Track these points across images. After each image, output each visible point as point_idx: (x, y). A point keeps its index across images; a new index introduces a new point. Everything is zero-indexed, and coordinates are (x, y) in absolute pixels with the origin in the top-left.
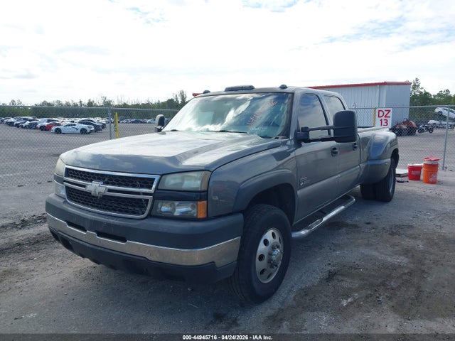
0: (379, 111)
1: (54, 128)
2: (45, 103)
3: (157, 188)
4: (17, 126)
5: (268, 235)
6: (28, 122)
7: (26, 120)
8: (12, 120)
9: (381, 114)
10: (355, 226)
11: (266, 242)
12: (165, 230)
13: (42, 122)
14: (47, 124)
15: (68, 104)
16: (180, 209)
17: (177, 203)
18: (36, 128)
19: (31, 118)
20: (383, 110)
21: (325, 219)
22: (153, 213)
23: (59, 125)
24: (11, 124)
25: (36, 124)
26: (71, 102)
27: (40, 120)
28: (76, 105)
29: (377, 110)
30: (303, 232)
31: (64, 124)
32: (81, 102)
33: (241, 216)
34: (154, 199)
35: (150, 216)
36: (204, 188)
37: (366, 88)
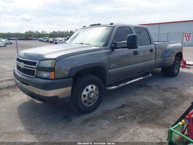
0: (186, 34)
1: (54, 42)
2: (54, 31)
3: (38, 66)
4: (42, 41)
5: (89, 87)
6: (46, 40)
7: (45, 38)
8: (41, 39)
9: (186, 35)
10: (150, 87)
11: (87, 90)
12: (38, 83)
13: (51, 39)
14: (53, 40)
15: (63, 32)
16: (45, 75)
17: (44, 72)
18: (48, 42)
19: (47, 38)
20: (188, 33)
21: (128, 83)
22: (37, 76)
23: (56, 41)
24: (40, 40)
25: (49, 40)
26: (64, 31)
27: (50, 38)
28: (66, 32)
29: (185, 33)
30: (113, 87)
31: (59, 40)
32: (67, 31)
33: (72, 79)
34: (37, 70)
35: (36, 77)
36: (53, 67)
37: (181, 23)
